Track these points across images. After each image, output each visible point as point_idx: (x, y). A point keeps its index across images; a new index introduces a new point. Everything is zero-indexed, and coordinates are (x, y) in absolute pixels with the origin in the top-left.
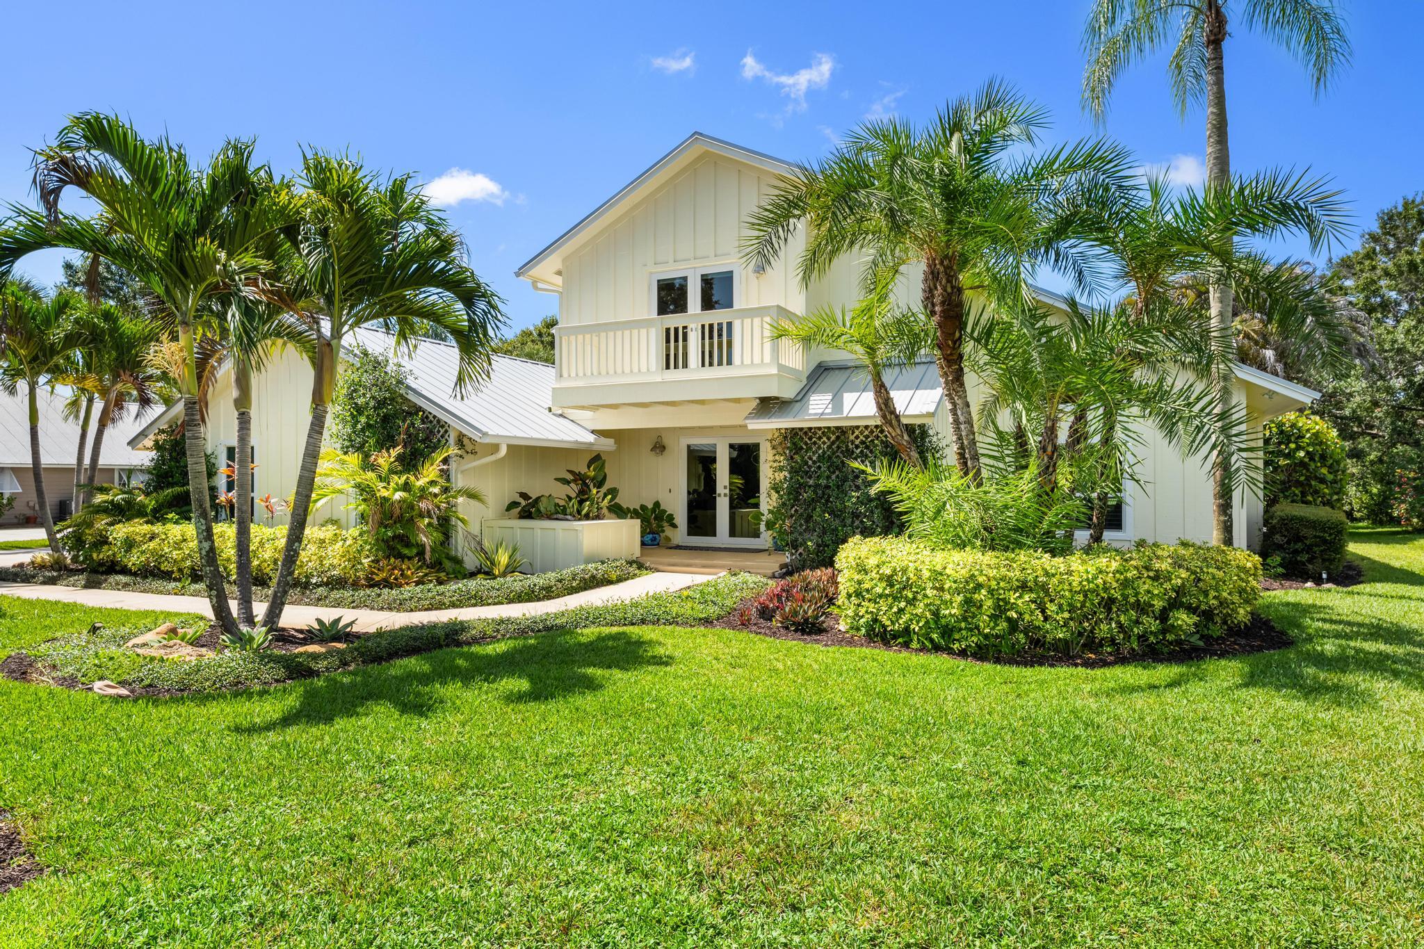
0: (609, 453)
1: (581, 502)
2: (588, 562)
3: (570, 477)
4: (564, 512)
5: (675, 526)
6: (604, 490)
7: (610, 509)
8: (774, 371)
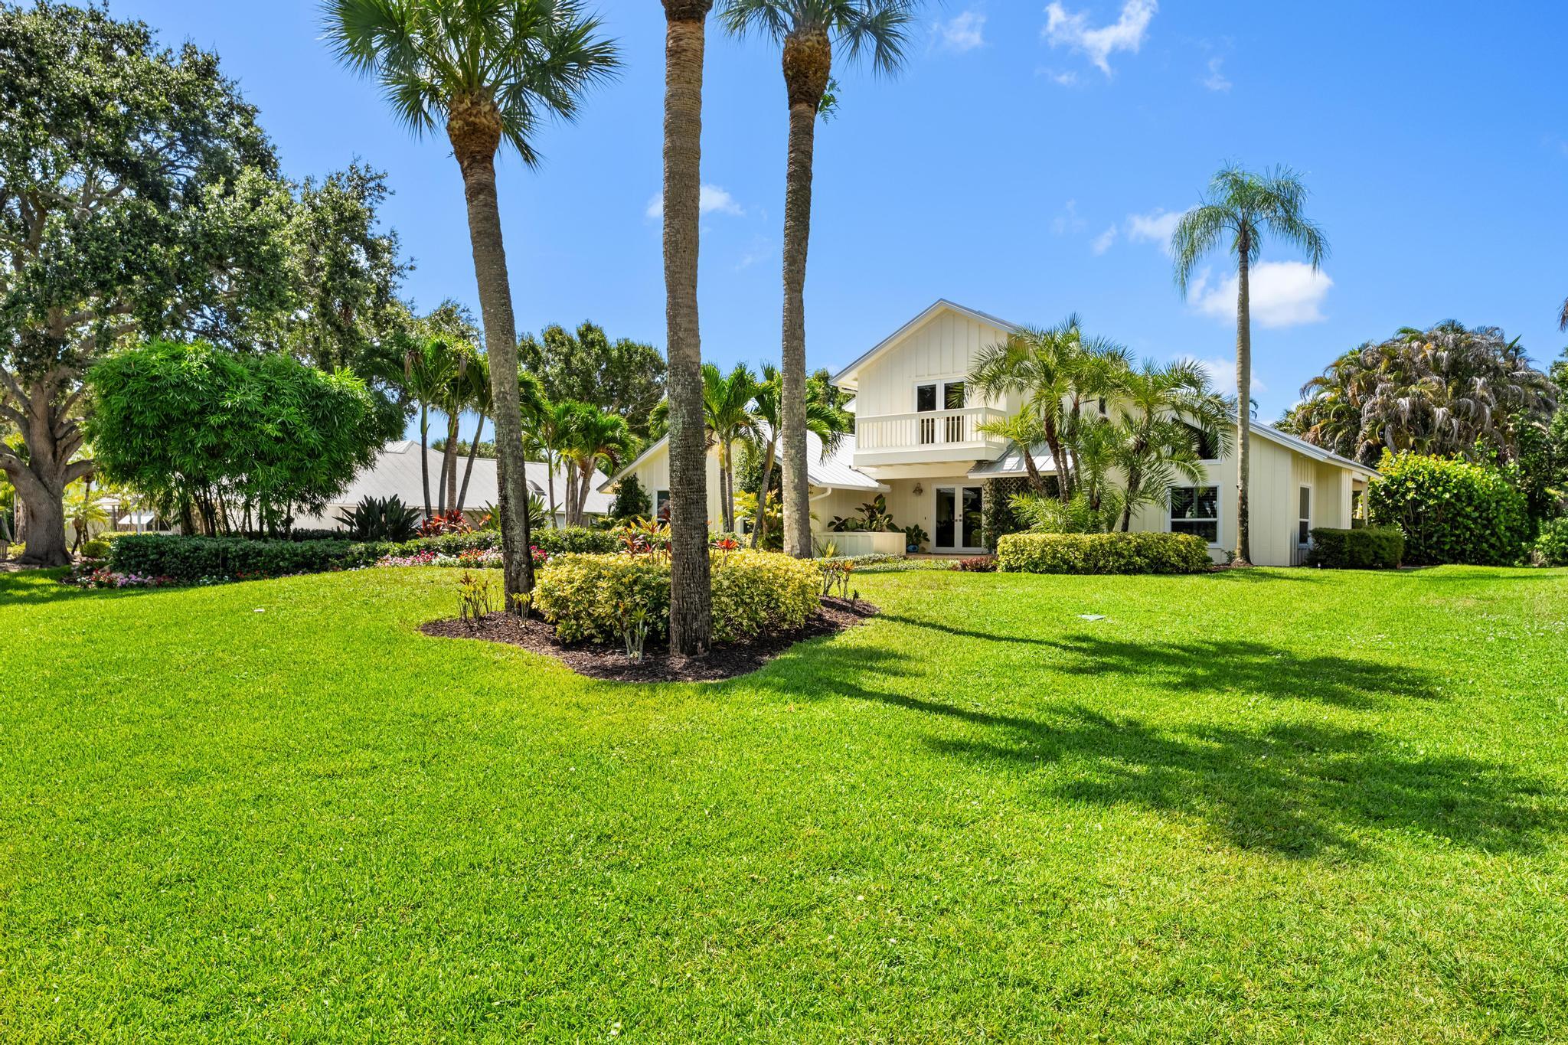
0: (887, 494)
1: (871, 522)
2: (876, 552)
3: (864, 507)
4: (862, 526)
5: (928, 540)
6: (884, 515)
7: (888, 527)
8: (984, 445)
